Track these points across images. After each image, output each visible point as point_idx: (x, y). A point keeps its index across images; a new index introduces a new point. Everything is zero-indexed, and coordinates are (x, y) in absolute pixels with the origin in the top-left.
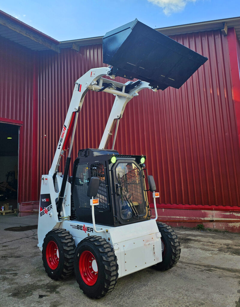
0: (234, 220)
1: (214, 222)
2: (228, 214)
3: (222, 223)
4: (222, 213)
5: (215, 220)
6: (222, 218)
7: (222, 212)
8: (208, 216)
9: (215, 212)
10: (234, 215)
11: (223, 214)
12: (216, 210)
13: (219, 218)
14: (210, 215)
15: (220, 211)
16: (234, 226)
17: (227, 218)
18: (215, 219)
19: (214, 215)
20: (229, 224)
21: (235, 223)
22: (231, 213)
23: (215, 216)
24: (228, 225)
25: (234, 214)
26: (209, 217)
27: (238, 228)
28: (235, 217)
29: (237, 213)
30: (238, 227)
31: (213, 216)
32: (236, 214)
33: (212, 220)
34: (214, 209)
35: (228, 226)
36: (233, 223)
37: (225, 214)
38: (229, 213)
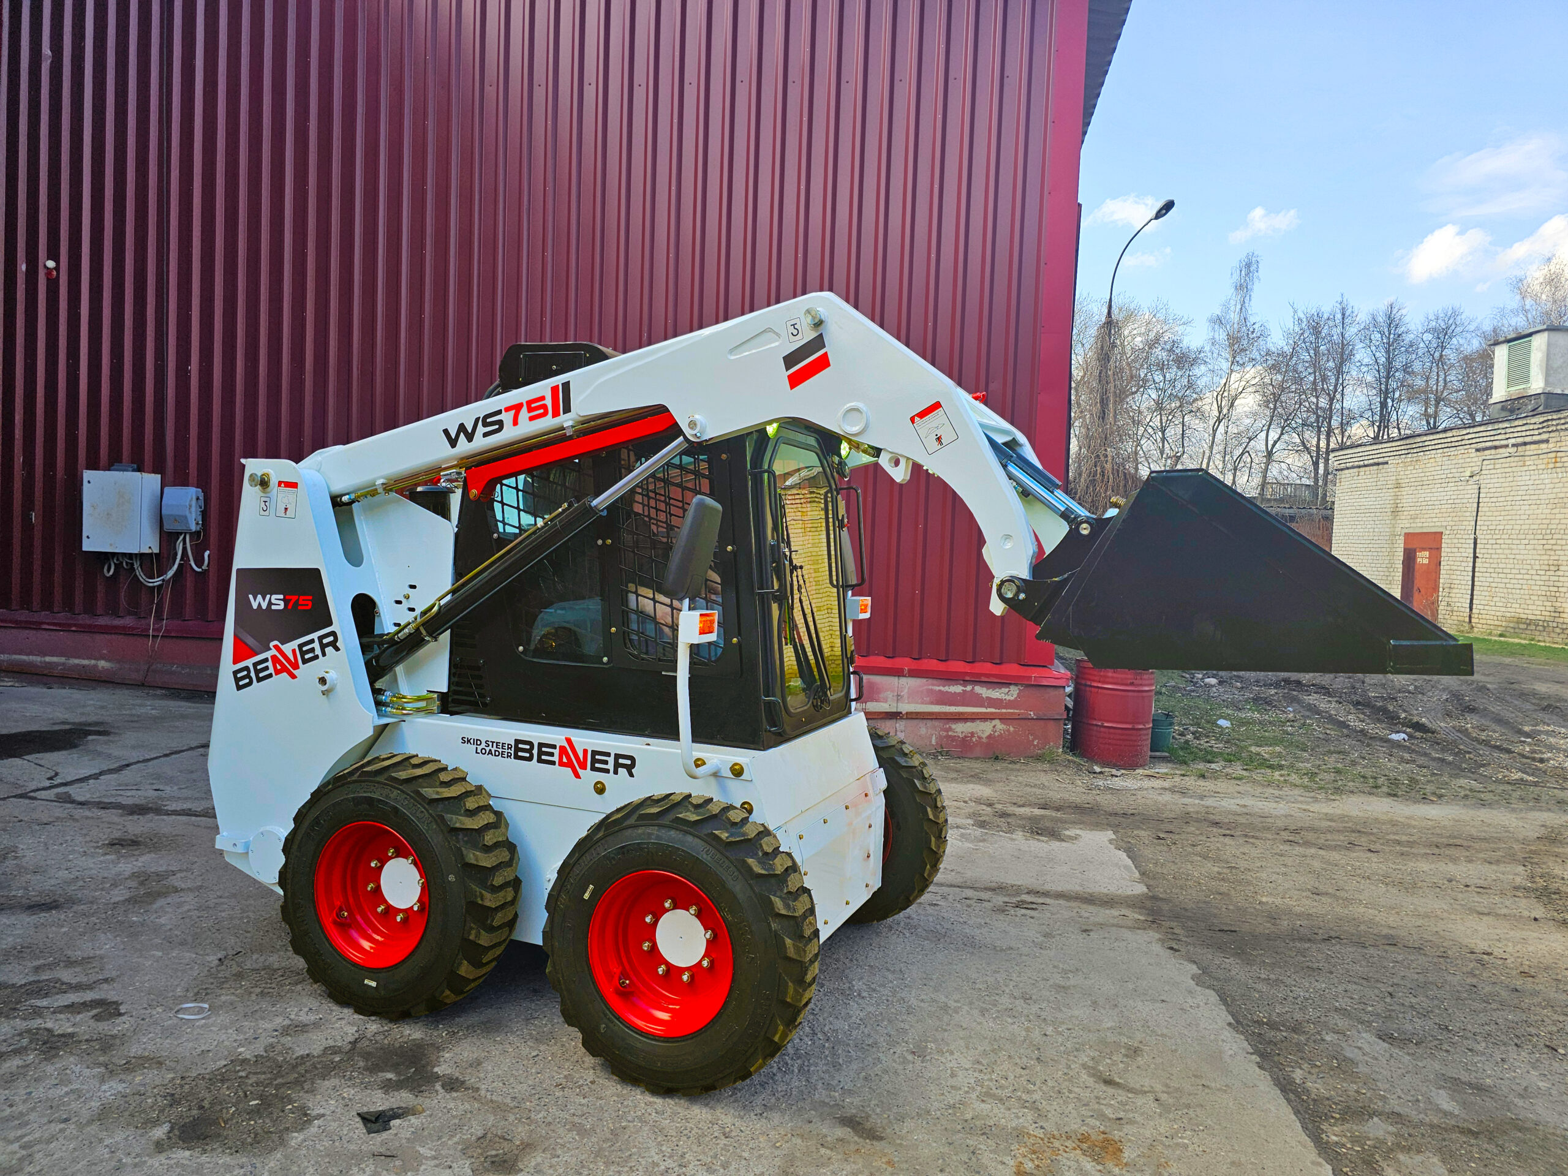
0: (973, 713)
1: (901, 718)
2: (957, 689)
3: (930, 723)
4: (933, 685)
5: (907, 713)
6: (932, 703)
7: (935, 681)
8: (881, 696)
9: (908, 684)
10: (978, 695)
11: (937, 688)
12: (914, 674)
13: (922, 703)
14: (889, 694)
15: (930, 681)
16: (972, 734)
17: (950, 705)
18: (905, 707)
19: (905, 693)
20: (954, 726)
21: (978, 722)
22: (969, 688)
23: (906, 696)
24: (950, 729)
25: (978, 689)
26: (886, 702)
27: (984, 740)
28: (979, 701)
29: (988, 689)
30: (984, 736)
31: (899, 698)
32: (985, 689)
33: (894, 710)
34: (909, 671)
35: (950, 733)
36: (969, 724)
37: (946, 689)
38: (961, 684)
